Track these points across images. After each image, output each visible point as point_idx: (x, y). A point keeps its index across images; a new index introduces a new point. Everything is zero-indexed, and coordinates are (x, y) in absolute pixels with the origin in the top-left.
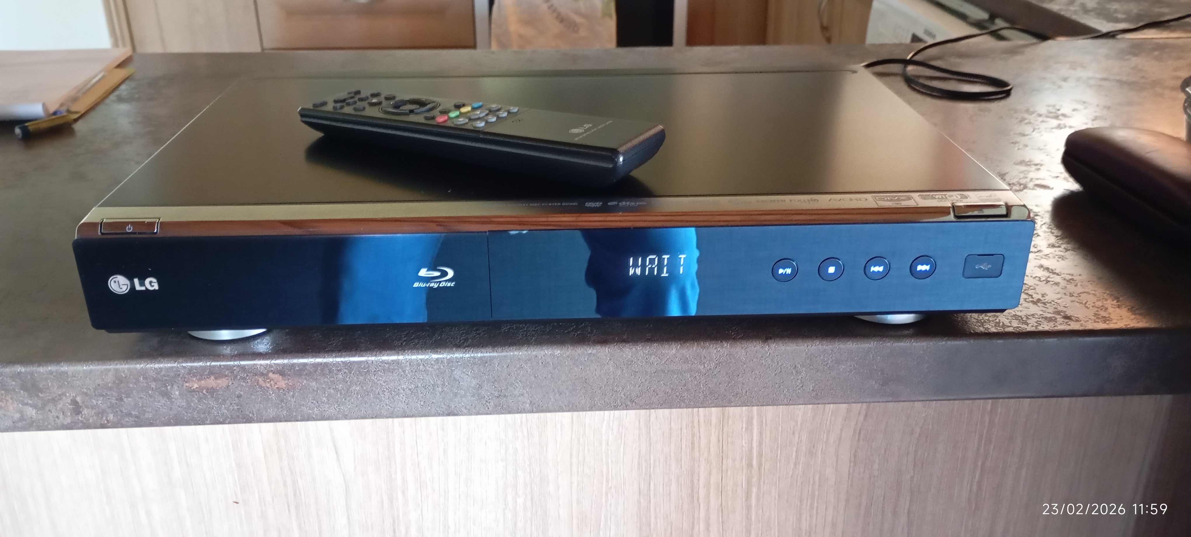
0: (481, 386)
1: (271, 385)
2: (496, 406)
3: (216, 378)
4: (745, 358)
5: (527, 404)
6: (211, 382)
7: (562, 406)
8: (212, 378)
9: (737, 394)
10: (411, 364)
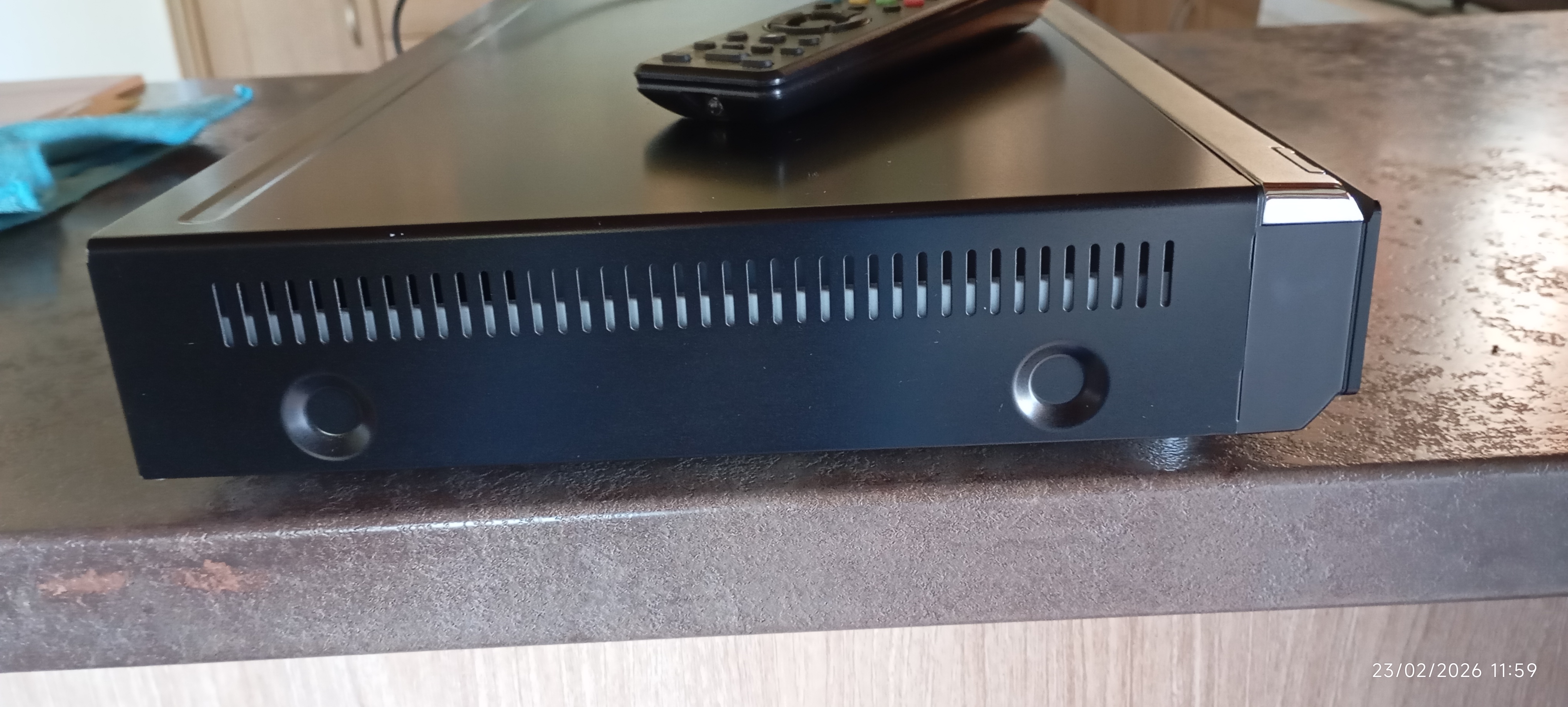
0: (635, 581)
1: (210, 585)
2: (670, 621)
3: (100, 573)
4: (1186, 511)
5: (732, 615)
6: (90, 581)
7: (805, 620)
8: (92, 572)
9: (1170, 588)
10: (492, 535)
